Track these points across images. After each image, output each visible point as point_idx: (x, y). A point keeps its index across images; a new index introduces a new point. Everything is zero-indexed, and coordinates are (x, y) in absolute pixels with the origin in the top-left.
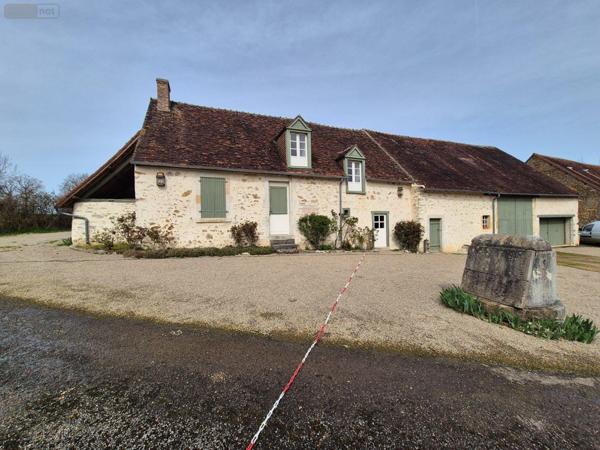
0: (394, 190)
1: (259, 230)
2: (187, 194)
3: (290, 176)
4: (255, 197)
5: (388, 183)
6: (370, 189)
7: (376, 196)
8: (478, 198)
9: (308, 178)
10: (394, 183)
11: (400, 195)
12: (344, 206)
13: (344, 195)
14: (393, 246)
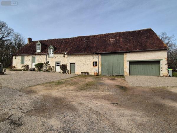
0: (62, 55)
1: (29, 66)
2: (19, 60)
3: (36, 55)
4: (29, 60)
5: (61, 54)
6: (55, 56)
7: (57, 57)
8: (90, 55)
9: (39, 55)
10: (62, 53)
11: (64, 57)
12: (48, 61)
13: (48, 58)
14: (62, 71)
